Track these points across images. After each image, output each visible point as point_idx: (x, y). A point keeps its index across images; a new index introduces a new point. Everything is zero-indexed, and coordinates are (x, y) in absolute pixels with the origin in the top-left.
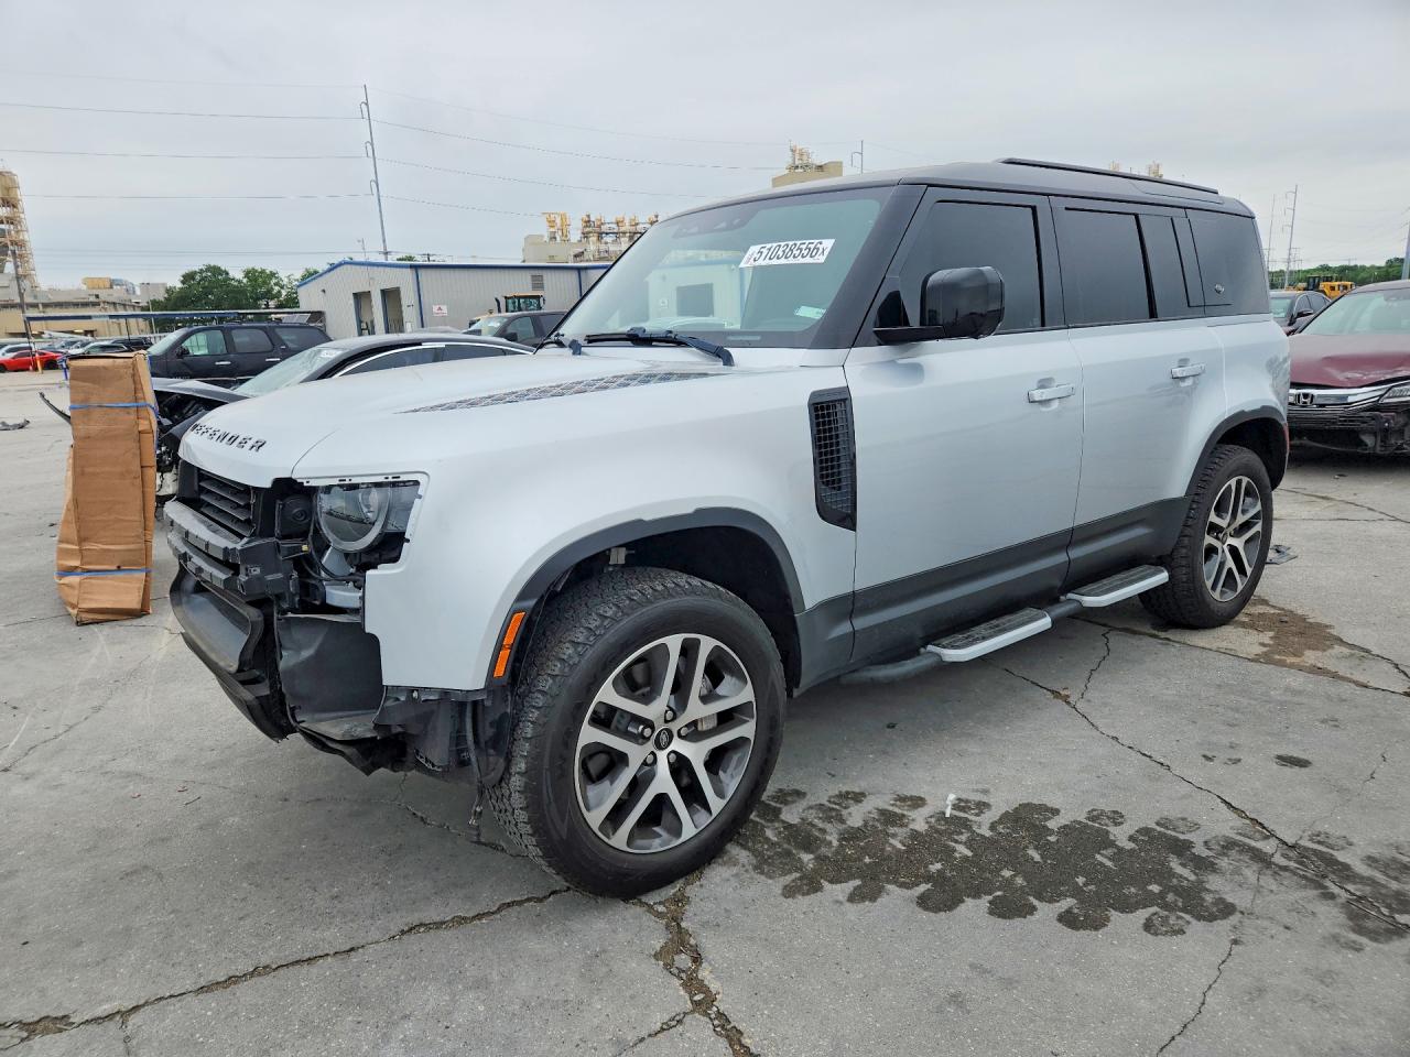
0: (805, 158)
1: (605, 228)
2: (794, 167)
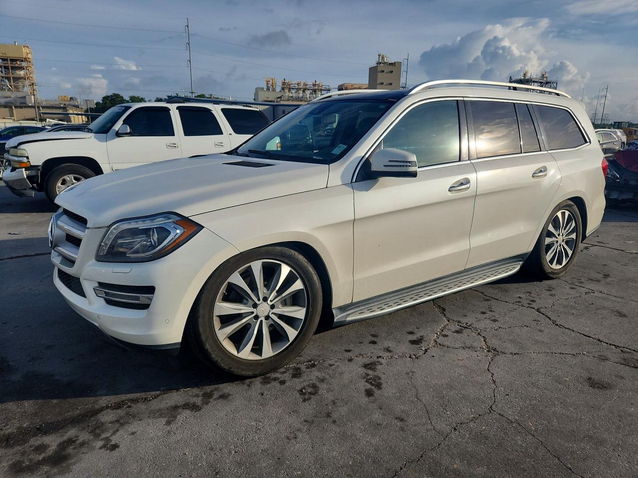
0: (384, 59)
1: (292, 86)
2: (379, 63)
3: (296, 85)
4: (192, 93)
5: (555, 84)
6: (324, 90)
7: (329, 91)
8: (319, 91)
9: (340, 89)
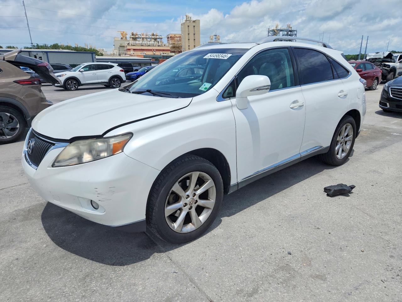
0: (189, 18)
1: (137, 36)
2: (186, 21)
3: (140, 36)
5: (295, 32)
6: (158, 38)
7: (162, 38)
8: (155, 39)
9: (168, 38)
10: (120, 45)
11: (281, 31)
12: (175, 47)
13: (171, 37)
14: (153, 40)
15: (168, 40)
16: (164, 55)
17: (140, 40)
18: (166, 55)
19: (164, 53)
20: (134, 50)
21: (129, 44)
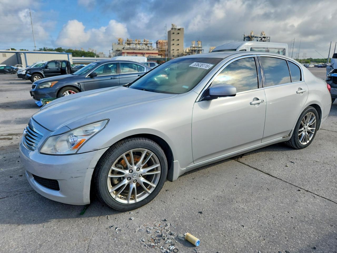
0: (175, 27)
1: (131, 42)
2: (172, 29)
3: (134, 42)
4: (35, 47)
5: (269, 38)
6: (149, 44)
7: (151, 44)
8: (146, 44)
9: (157, 43)
10: (117, 49)
11: (255, 37)
12: (162, 51)
13: (159, 43)
14: (144, 45)
15: (157, 45)
16: (151, 57)
17: (134, 45)
18: (153, 57)
19: (152, 55)
20: (128, 53)
21: (124, 48)
